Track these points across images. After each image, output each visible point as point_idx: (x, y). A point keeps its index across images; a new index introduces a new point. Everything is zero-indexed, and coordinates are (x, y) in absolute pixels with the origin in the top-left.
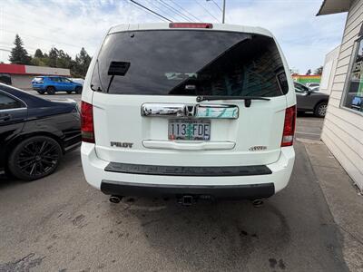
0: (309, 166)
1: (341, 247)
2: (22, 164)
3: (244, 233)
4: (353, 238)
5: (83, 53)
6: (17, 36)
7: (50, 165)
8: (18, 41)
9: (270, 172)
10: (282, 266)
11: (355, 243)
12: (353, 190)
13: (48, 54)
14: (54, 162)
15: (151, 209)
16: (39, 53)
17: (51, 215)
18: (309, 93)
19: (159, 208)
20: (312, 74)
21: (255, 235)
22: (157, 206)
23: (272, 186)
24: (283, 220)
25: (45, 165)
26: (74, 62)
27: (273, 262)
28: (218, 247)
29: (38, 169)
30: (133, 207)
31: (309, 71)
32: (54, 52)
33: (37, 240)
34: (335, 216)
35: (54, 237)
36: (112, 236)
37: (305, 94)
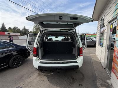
0: (91, 61)
1: (96, 81)
2: (12, 63)
3: (73, 79)
4: (100, 78)
5: (24, 28)
6: (3, 23)
7: (20, 63)
8: (3, 24)
9: (77, 62)
10: (82, 85)
11: (100, 80)
12: (102, 67)
13: (13, 28)
14: (21, 63)
15: (49, 74)
16: (10, 28)
17: (22, 77)
18: (93, 41)
19: (51, 74)
20: (95, 34)
21: (76, 79)
22: (51, 73)
23: (78, 66)
24: (83, 75)
25: (18, 63)
26: (21, 31)
27: (80, 85)
28: (67, 82)
29: (16, 65)
30: (44, 74)
31: (94, 33)
32: (15, 28)
33: (20, 83)
34: (96, 74)
35: (24, 82)
36: (39, 81)
37: (91, 41)
